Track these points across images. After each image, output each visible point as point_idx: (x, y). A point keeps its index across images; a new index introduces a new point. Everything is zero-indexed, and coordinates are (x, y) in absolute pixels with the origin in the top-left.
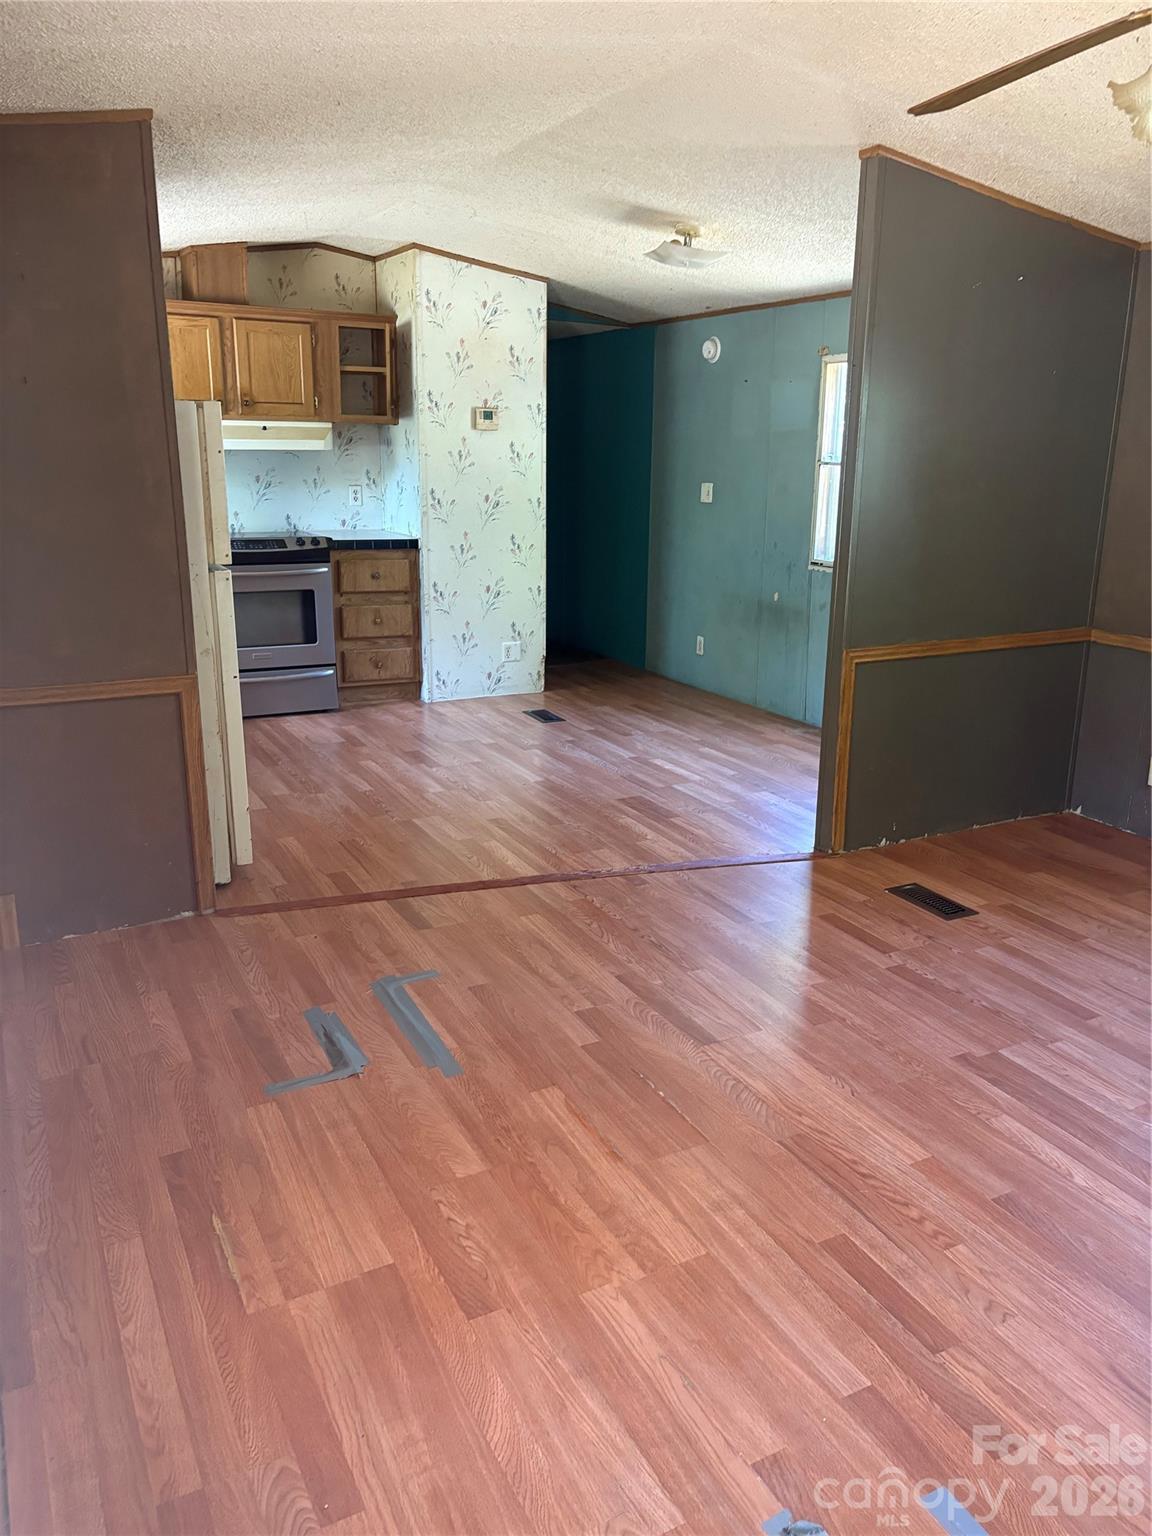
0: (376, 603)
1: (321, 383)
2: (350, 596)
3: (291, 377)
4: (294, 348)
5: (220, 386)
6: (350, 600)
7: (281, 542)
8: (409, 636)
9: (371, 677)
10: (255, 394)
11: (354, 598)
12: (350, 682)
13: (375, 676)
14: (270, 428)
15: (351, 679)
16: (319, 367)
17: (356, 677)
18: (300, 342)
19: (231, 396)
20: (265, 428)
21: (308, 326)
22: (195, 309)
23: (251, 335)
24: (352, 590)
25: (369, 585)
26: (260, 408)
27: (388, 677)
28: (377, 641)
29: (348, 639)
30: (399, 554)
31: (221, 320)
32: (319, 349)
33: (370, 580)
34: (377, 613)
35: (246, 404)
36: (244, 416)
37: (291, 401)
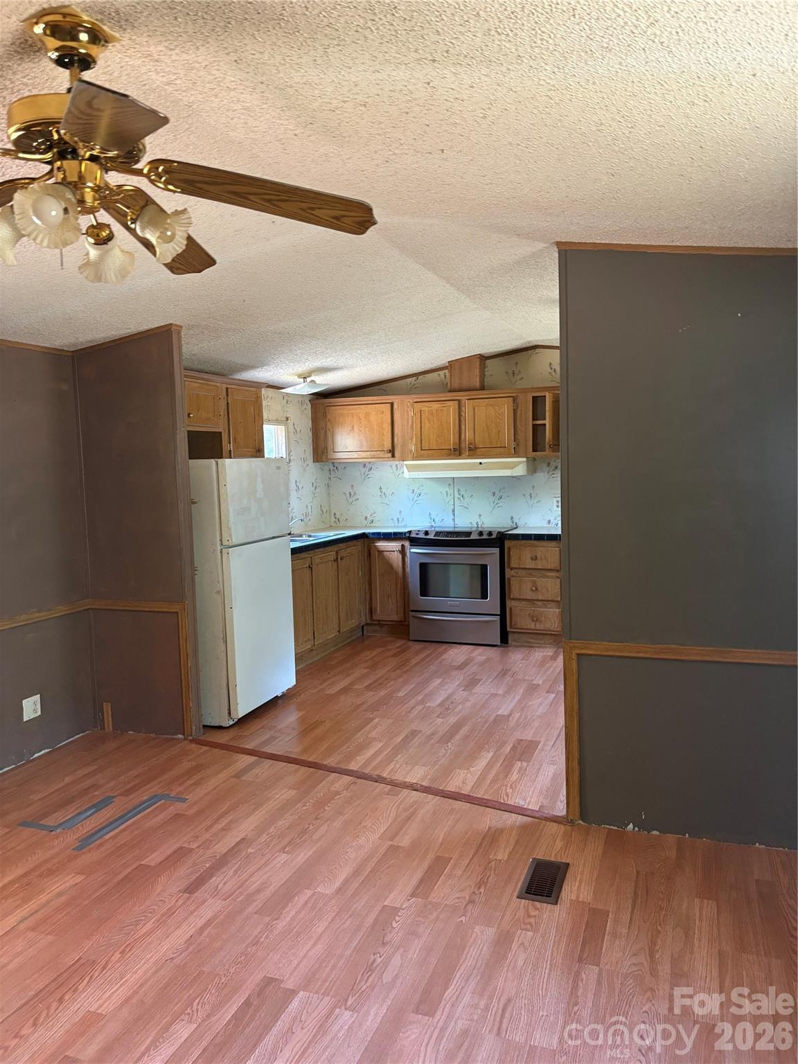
0: (534, 576)
1: (519, 433)
2: (517, 571)
3: (499, 432)
4: (502, 413)
5: (457, 440)
6: (517, 573)
7: (469, 534)
8: (558, 601)
9: (529, 627)
10: (477, 442)
11: (521, 572)
12: (514, 628)
13: (533, 627)
14: (485, 463)
15: (515, 626)
16: (518, 423)
17: (519, 626)
18: (506, 408)
19: (463, 445)
20: (481, 463)
21: (511, 398)
22: (445, 397)
23: (476, 408)
24: (517, 566)
25: (529, 564)
26: (479, 451)
27: (542, 628)
28: (535, 602)
29: (513, 599)
30: (554, 544)
31: (459, 401)
32: (518, 413)
33: (530, 561)
34: (534, 583)
35: (470, 449)
36: (470, 457)
37: (499, 446)
